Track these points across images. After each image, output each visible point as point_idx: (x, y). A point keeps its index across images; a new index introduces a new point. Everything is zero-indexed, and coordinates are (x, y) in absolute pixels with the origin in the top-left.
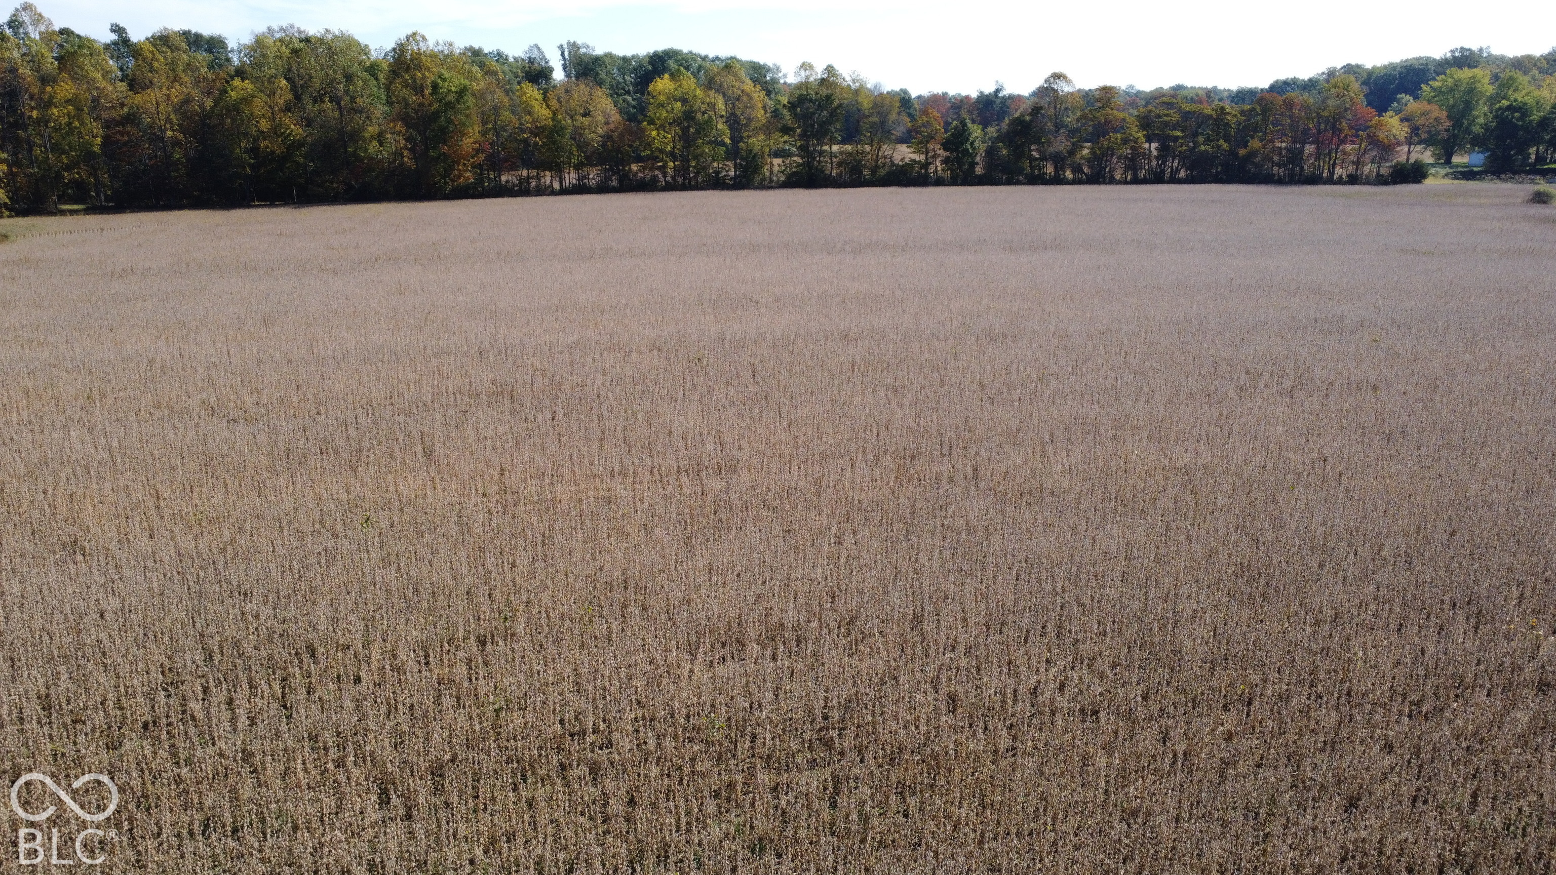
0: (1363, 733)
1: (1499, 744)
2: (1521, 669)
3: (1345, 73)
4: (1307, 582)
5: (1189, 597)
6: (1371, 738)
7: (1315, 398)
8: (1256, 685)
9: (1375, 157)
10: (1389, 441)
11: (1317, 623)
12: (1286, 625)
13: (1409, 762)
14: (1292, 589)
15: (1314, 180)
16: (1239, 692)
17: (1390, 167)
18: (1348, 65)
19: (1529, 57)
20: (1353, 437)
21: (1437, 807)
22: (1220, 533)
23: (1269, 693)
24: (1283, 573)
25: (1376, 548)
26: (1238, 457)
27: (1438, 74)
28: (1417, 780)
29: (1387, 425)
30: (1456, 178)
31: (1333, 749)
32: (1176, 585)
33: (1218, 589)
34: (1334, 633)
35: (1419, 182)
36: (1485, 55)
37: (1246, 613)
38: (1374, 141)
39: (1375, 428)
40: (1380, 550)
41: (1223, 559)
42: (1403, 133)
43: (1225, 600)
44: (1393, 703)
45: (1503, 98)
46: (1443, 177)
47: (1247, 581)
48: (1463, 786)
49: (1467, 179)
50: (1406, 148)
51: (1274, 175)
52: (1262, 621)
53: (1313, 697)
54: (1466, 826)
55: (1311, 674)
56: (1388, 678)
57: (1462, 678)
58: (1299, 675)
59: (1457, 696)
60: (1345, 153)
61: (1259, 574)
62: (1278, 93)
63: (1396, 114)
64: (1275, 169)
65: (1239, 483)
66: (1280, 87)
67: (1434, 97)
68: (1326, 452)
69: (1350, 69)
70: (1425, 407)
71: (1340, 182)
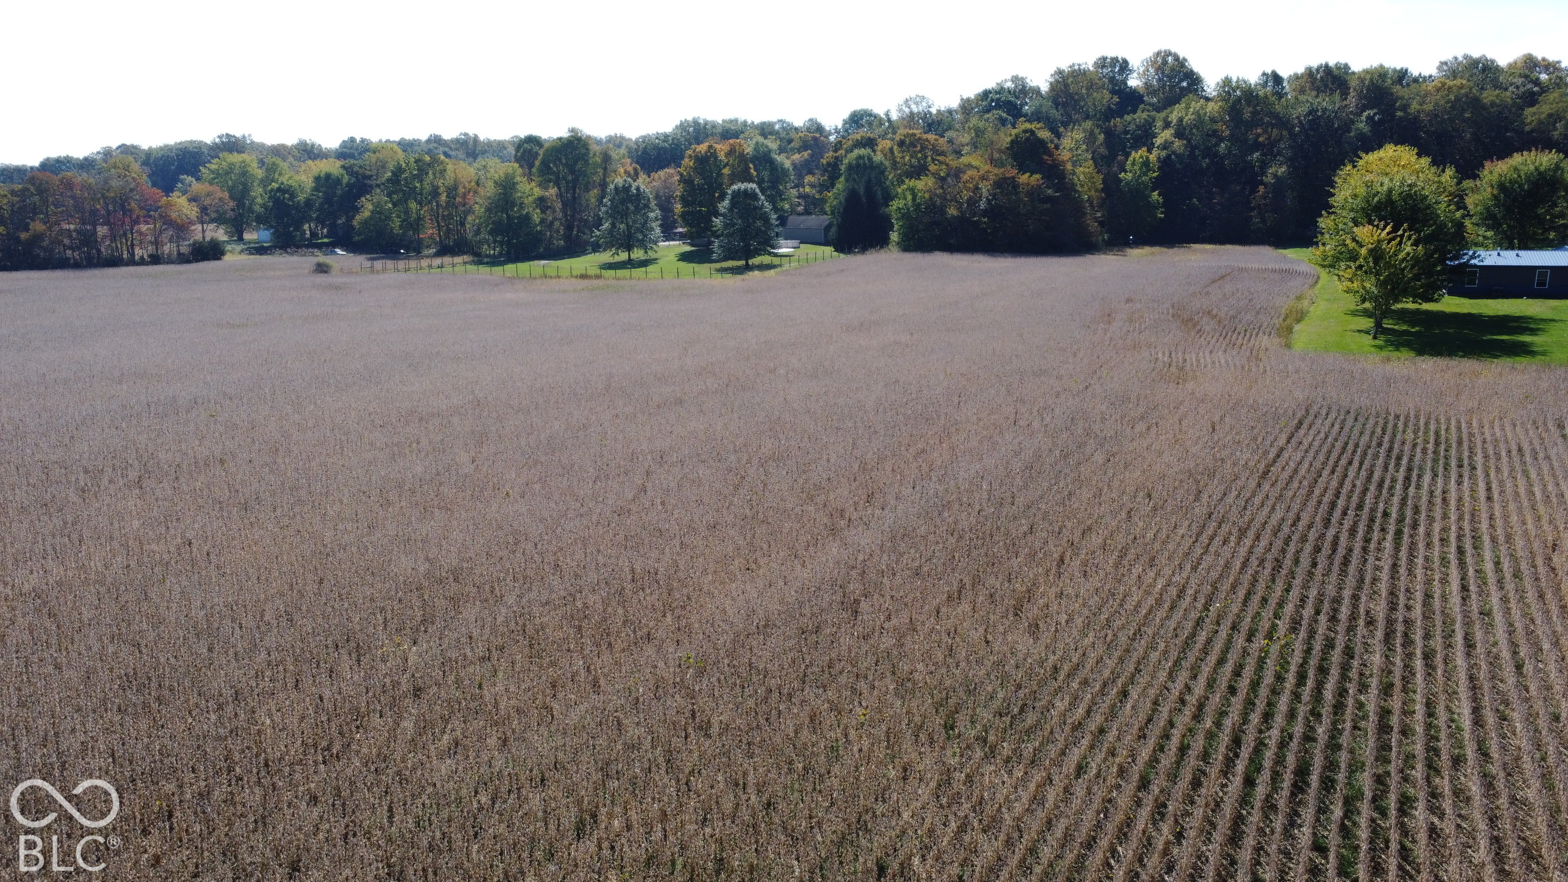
0: (288, 796)
1: (397, 756)
2: (399, 683)
3: (122, 153)
4: (200, 670)
5: (73, 730)
6: (296, 797)
7: (165, 484)
8: (173, 794)
9: (172, 236)
10: (246, 510)
11: (220, 707)
12: (190, 720)
13: (333, 805)
14: (187, 683)
15: (114, 262)
16: (156, 809)
17: (189, 245)
18: (123, 145)
19: (283, 146)
20: (212, 514)
21: (365, 834)
22: (95, 649)
23: (188, 796)
24: (174, 669)
25: (258, 617)
26: (96, 564)
27: (213, 158)
28: (344, 818)
29: (241, 495)
30: (251, 254)
31: (265, 825)
32: (54, 723)
33: (106, 710)
34: (238, 711)
35: (219, 259)
36: (248, 142)
37: (143, 724)
38: (169, 222)
39: (231, 501)
40: (262, 617)
41: (104, 675)
42: (194, 213)
43: (117, 718)
44: (308, 757)
45: (273, 181)
46: (240, 253)
47: (137, 691)
48: (381, 806)
49: (261, 254)
50: (199, 227)
51: (69, 259)
52: (163, 726)
53: (233, 782)
54: (390, 840)
55: (226, 761)
56: (298, 733)
57: (357, 709)
58: (214, 767)
59: (357, 727)
60: (141, 234)
61: (149, 679)
62: (52, 172)
63: (183, 195)
64: (69, 253)
65: (103, 590)
66: (52, 166)
67: (215, 179)
68: (189, 535)
69: (126, 150)
70: (272, 471)
71: (142, 262)
